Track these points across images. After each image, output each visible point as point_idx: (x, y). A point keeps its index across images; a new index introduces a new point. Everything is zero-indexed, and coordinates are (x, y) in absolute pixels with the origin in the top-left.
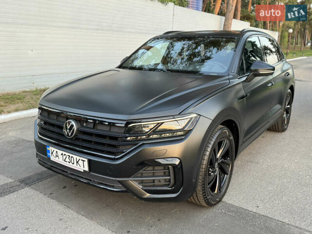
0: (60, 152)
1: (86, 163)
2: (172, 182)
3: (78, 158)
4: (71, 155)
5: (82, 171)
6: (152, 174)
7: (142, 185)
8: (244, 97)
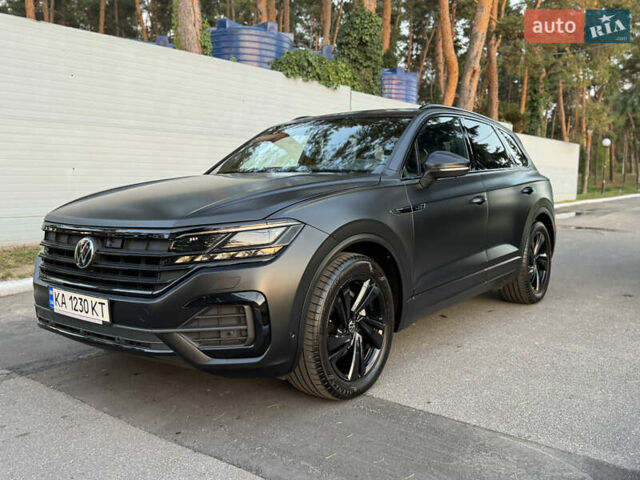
0: (68, 294)
1: (106, 308)
2: (251, 334)
3: (95, 300)
4: (84, 297)
5: (101, 323)
6: (216, 323)
7: (200, 342)
8: (409, 210)
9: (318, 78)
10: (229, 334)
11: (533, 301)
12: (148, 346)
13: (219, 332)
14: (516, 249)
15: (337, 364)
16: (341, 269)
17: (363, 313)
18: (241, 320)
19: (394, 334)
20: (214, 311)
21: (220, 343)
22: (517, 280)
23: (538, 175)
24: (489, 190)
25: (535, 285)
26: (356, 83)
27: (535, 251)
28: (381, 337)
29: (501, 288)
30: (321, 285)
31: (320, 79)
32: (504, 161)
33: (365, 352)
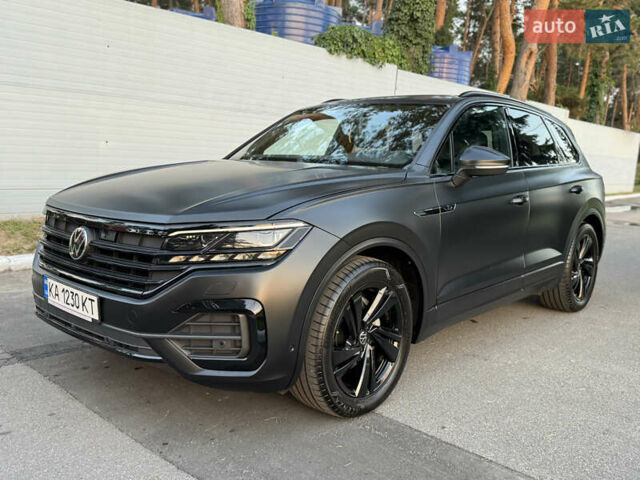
0: (61, 286)
1: (95, 304)
2: (245, 345)
3: (86, 295)
4: (75, 291)
5: (90, 320)
6: (208, 330)
7: (190, 350)
8: (436, 211)
9: (364, 55)
10: (222, 344)
11: (575, 309)
12: (136, 350)
13: (211, 341)
14: (559, 254)
15: (343, 379)
16: (352, 276)
17: (377, 323)
18: (236, 330)
19: (412, 345)
20: (206, 318)
21: (211, 353)
22: (558, 286)
23: (590, 172)
24: (531, 189)
25: (577, 292)
26: (403, 61)
27: (581, 256)
28: (396, 350)
29: (540, 294)
30: (328, 293)
31: (365, 57)
32: (553, 154)
33: (377, 365)
